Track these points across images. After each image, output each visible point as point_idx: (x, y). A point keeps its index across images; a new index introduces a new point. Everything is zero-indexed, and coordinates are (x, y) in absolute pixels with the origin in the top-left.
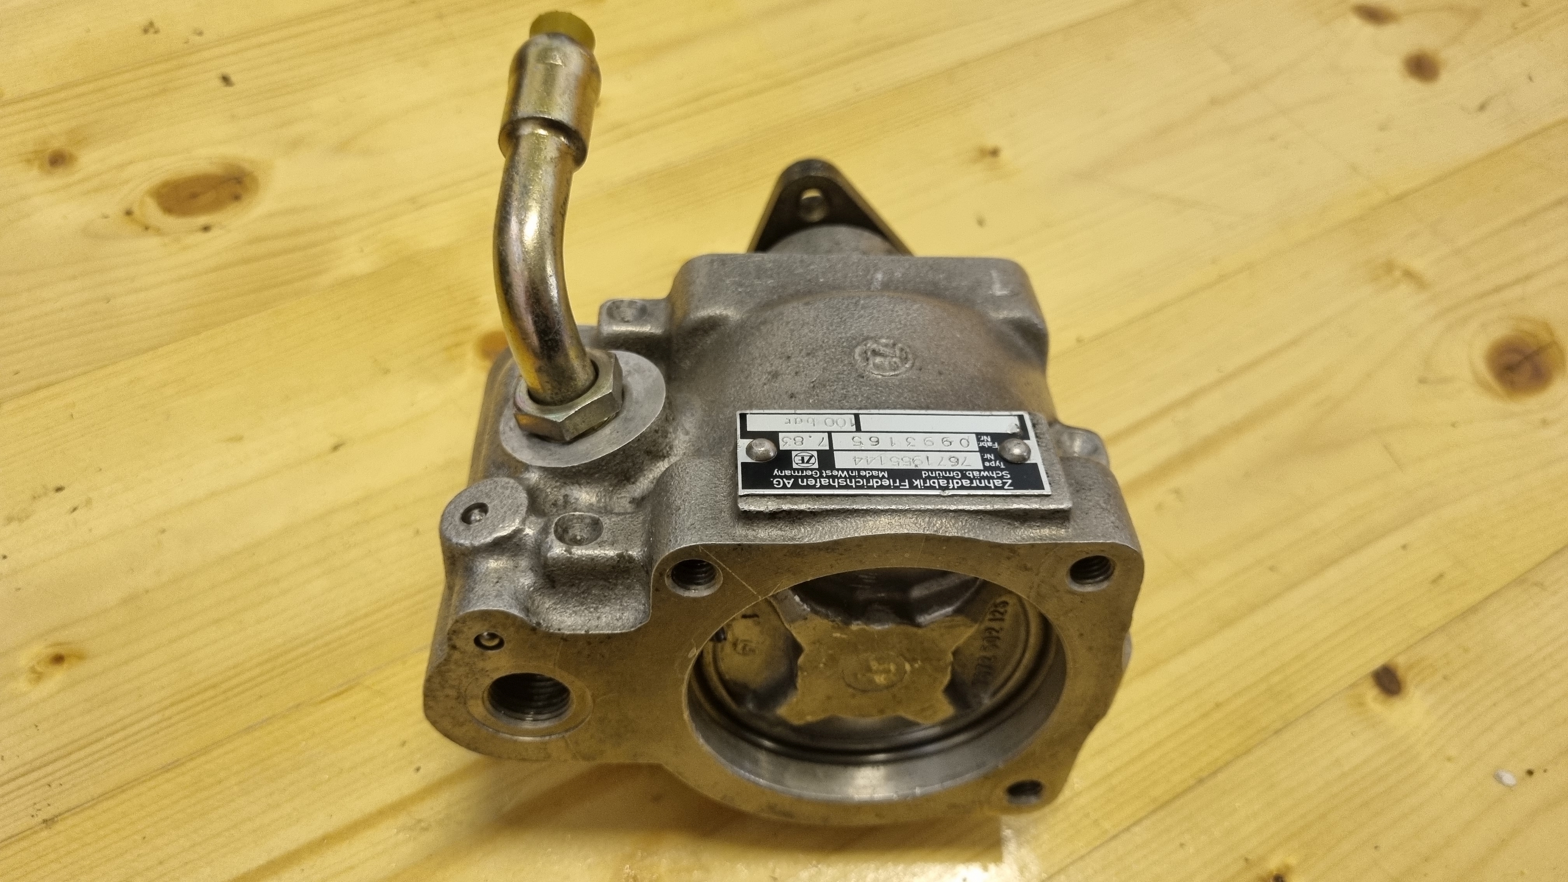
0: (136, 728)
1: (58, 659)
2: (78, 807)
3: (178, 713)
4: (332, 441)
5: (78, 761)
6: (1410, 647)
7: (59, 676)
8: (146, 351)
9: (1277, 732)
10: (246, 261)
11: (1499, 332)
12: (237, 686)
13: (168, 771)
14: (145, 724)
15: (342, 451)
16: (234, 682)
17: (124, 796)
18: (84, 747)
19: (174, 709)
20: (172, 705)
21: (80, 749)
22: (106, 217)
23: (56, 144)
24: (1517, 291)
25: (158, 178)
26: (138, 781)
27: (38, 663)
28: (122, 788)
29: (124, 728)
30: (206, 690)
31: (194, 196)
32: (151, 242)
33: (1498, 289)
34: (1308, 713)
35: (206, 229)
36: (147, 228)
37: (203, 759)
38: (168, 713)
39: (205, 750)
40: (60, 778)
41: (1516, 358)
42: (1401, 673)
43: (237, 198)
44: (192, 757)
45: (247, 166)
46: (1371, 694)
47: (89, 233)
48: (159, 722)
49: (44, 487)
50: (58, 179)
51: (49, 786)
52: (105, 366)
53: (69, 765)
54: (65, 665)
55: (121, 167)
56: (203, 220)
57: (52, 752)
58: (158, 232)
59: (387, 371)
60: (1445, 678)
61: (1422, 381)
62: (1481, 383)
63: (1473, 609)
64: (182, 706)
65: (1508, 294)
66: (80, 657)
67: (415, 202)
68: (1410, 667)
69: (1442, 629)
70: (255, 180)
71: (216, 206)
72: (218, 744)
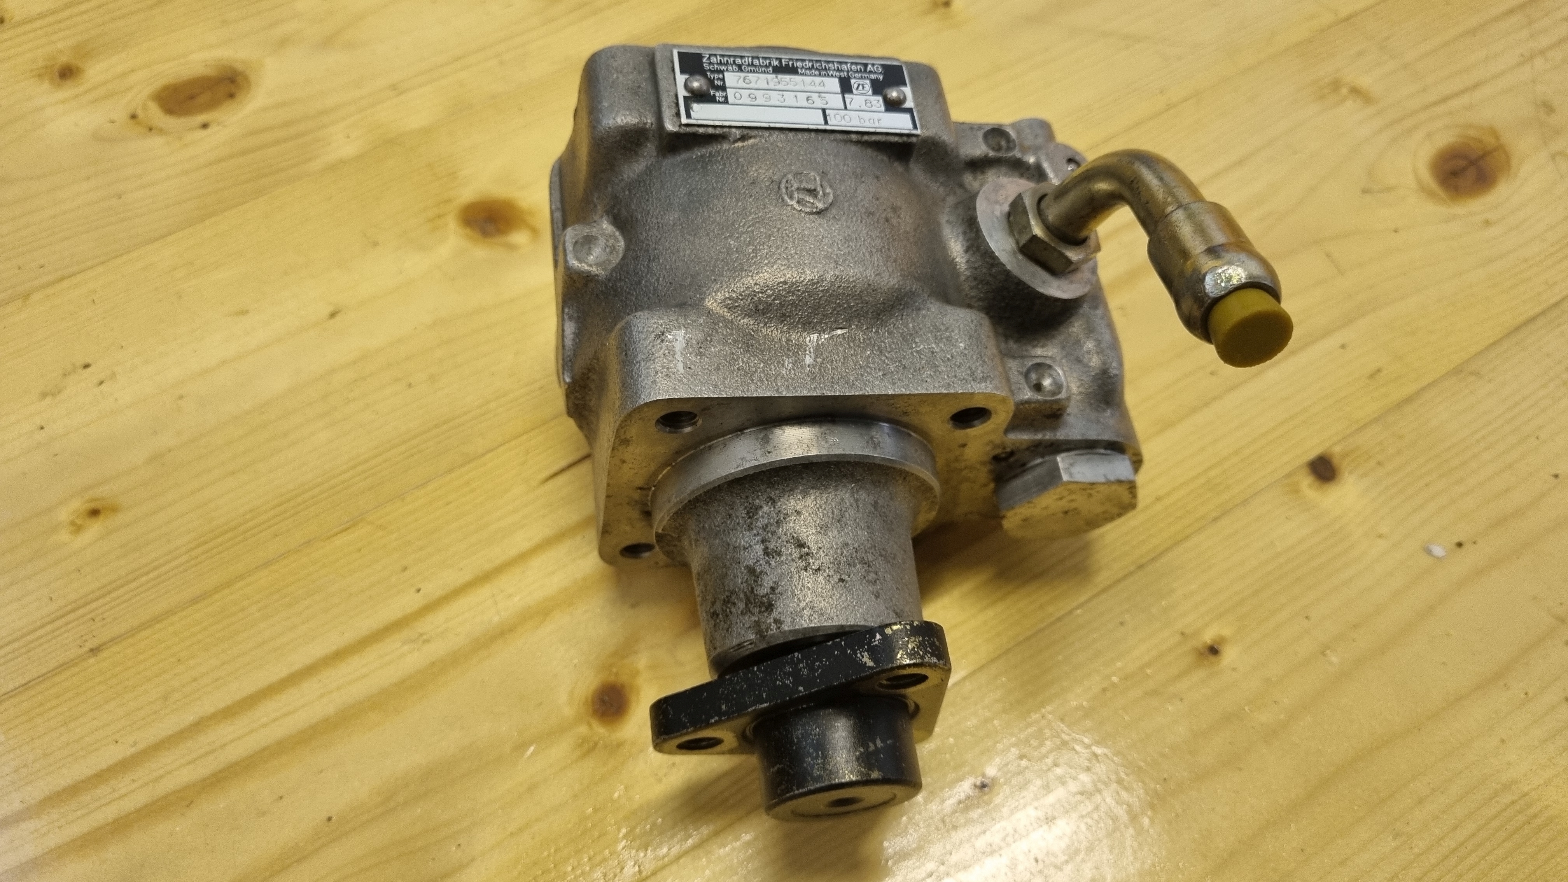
0: (167, 567)
1: (94, 513)
2: (120, 637)
3: (203, 553)
4: (330, 309)
5: (118, 598)
6: (1345, 438)
7: (96, 528)
8: (157, 239)
9: (1215, 520)
10: (244, 153)
11: (1444, 139)
12: (255, 527)
13: (197, 602)
14: (176, 563)
15: (338, 318)
16: (251, 524)
17: (159, 626)
18: (122, 586)
19: (200, 550)
20: (199, 546)
21: (118, 588)
22: (113, 122)
23: (63, 59)
24: (1465, 99)
25: (157, 84)
26: (170, 613)
27: (78, 517)
28: (156, 619)
29: (156, 568)
30: (226, 532)
31: (192, 97)
32: (156, 142)
33: (1444, 100)
34: (1245, 502)
35: (205, 126)
36: (151, 129)
37: (227, 591)
38: (193, 554)
39: (228, 584)
40: (103, 613)
41: (1462, 163)
42: (1336, 461)
43: (231, 96)
44: (216, 590)
45: (240, 67)
46: (1306, 481)
47: (99, 138)
48: (188, 562)
49: (73, 365)
50: (67, 91)
51: (94, 620)
52: (122, 255)
53: (110, 602)
54: (101, 517)
55: (124, 75)
56: (201, 118)
57: (93, 592)
58: (161, 131)
59: (376, 244)
60: (1379, 464)
61: (1365, 191)
62: (1423, 189)
63: (1409, 400)
64: (205, 547)
65: (1455, 103)
66: (114, 509)
67: (396, 89)
68: (1345, 456)
69: (1376, 420)
70: (246, 79)
71: (213, 104)
72: (240, 577)
